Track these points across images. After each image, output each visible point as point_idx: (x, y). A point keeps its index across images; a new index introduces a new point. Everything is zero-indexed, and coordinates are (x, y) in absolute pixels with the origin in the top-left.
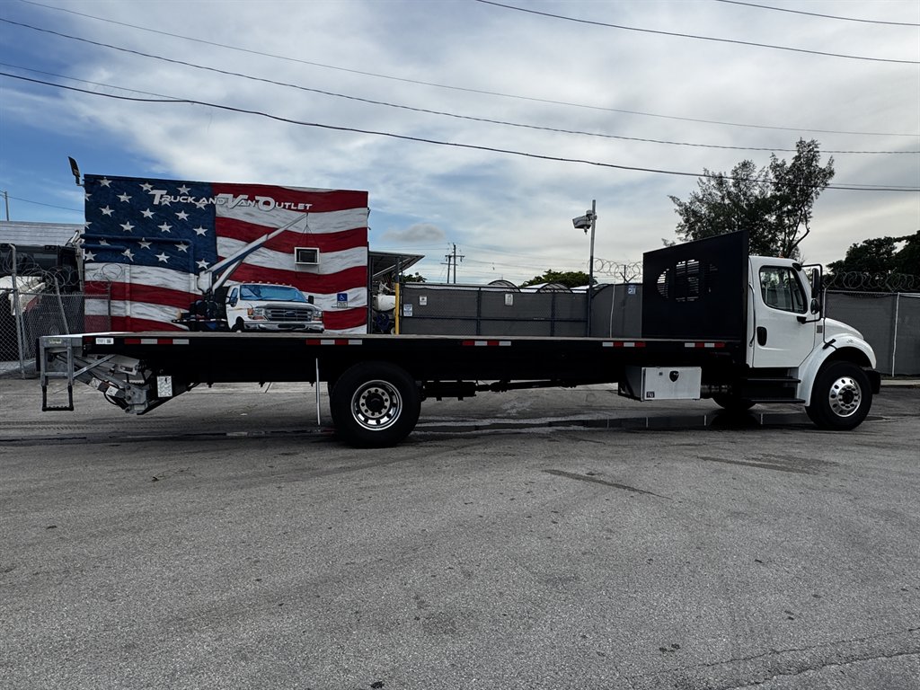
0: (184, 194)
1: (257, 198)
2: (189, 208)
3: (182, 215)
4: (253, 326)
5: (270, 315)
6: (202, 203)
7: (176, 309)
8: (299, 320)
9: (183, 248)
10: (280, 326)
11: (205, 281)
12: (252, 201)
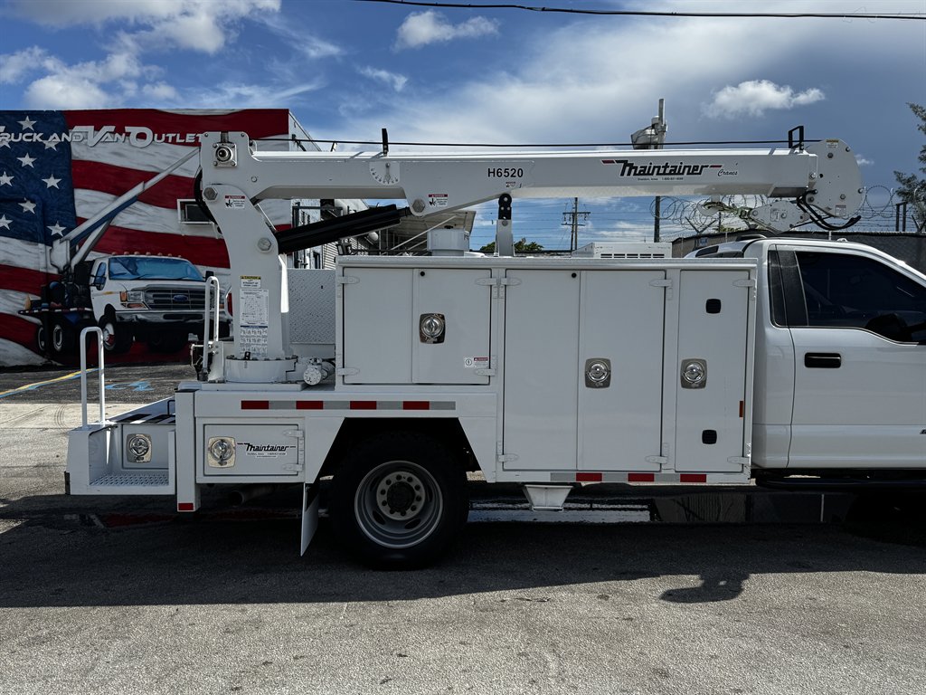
0: (28, 130)
1: (128, 129)
2: (36, 149)
3: (27, 161)
4: (127, 318)
5: (151, 301)
6: (52, 142)
7: (23, 295)
8: (193, 308)
9: (29, 207)
10: (165, 317)
11: (60, 253)
12: (121, 135)
